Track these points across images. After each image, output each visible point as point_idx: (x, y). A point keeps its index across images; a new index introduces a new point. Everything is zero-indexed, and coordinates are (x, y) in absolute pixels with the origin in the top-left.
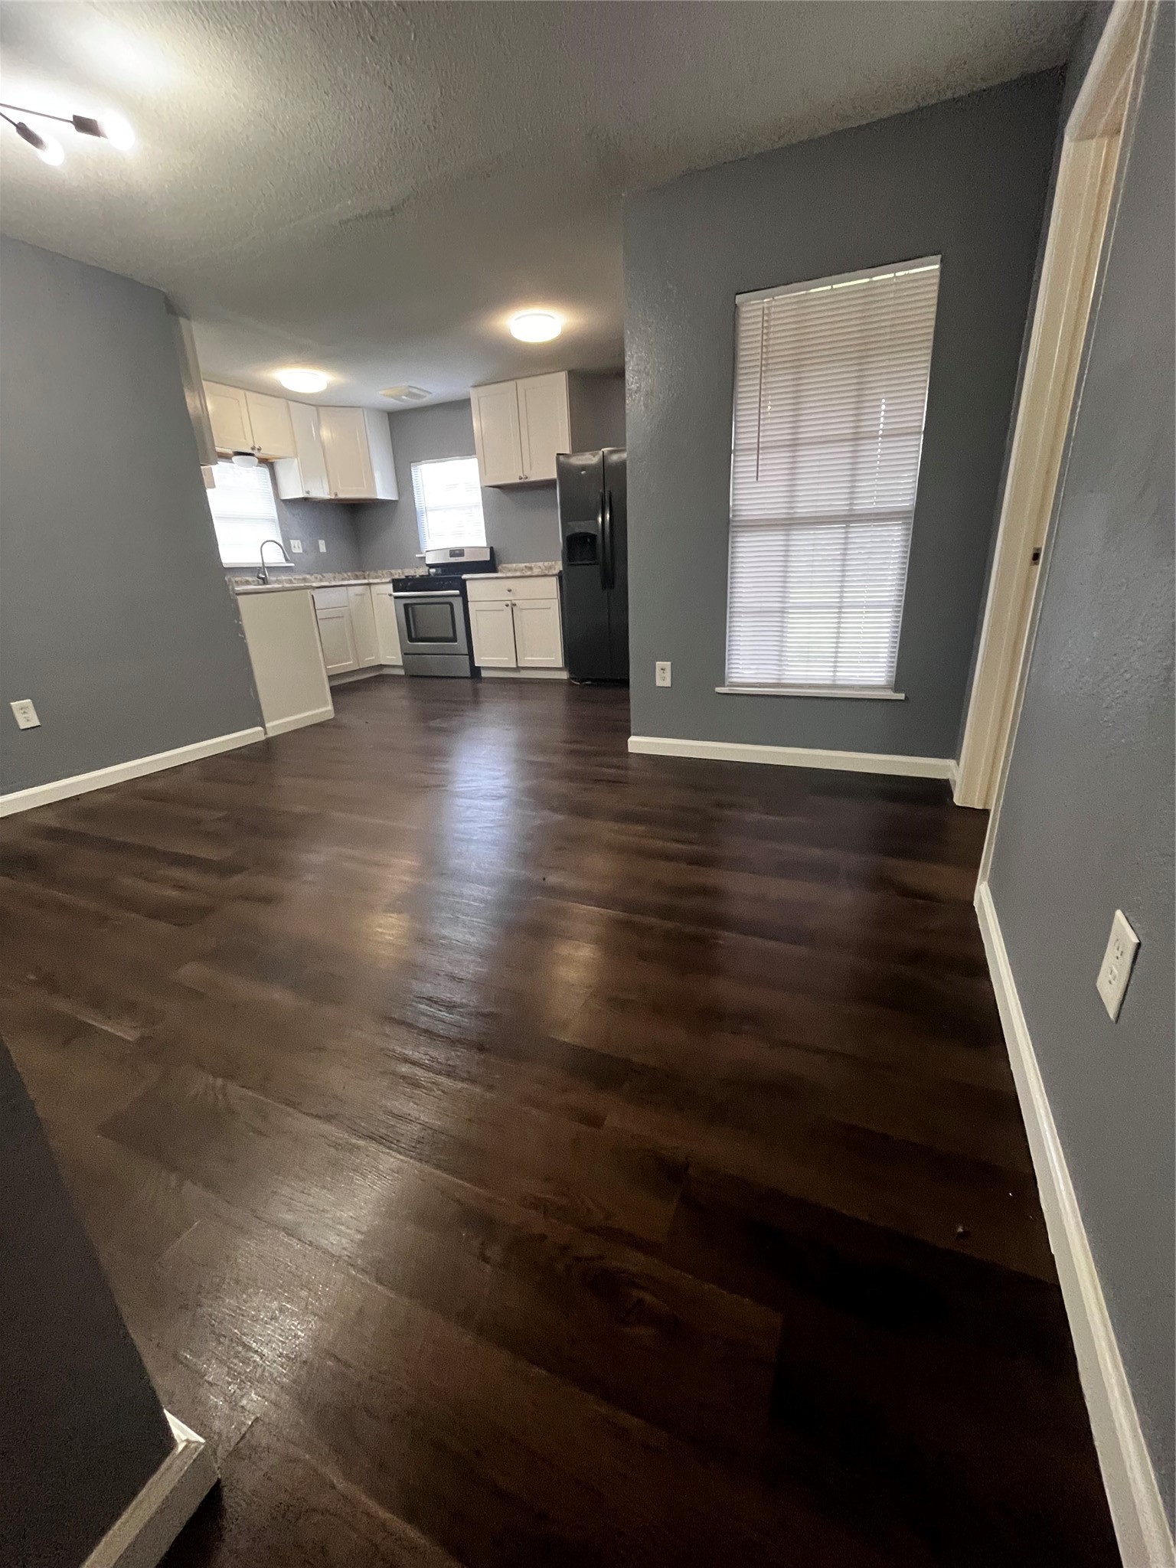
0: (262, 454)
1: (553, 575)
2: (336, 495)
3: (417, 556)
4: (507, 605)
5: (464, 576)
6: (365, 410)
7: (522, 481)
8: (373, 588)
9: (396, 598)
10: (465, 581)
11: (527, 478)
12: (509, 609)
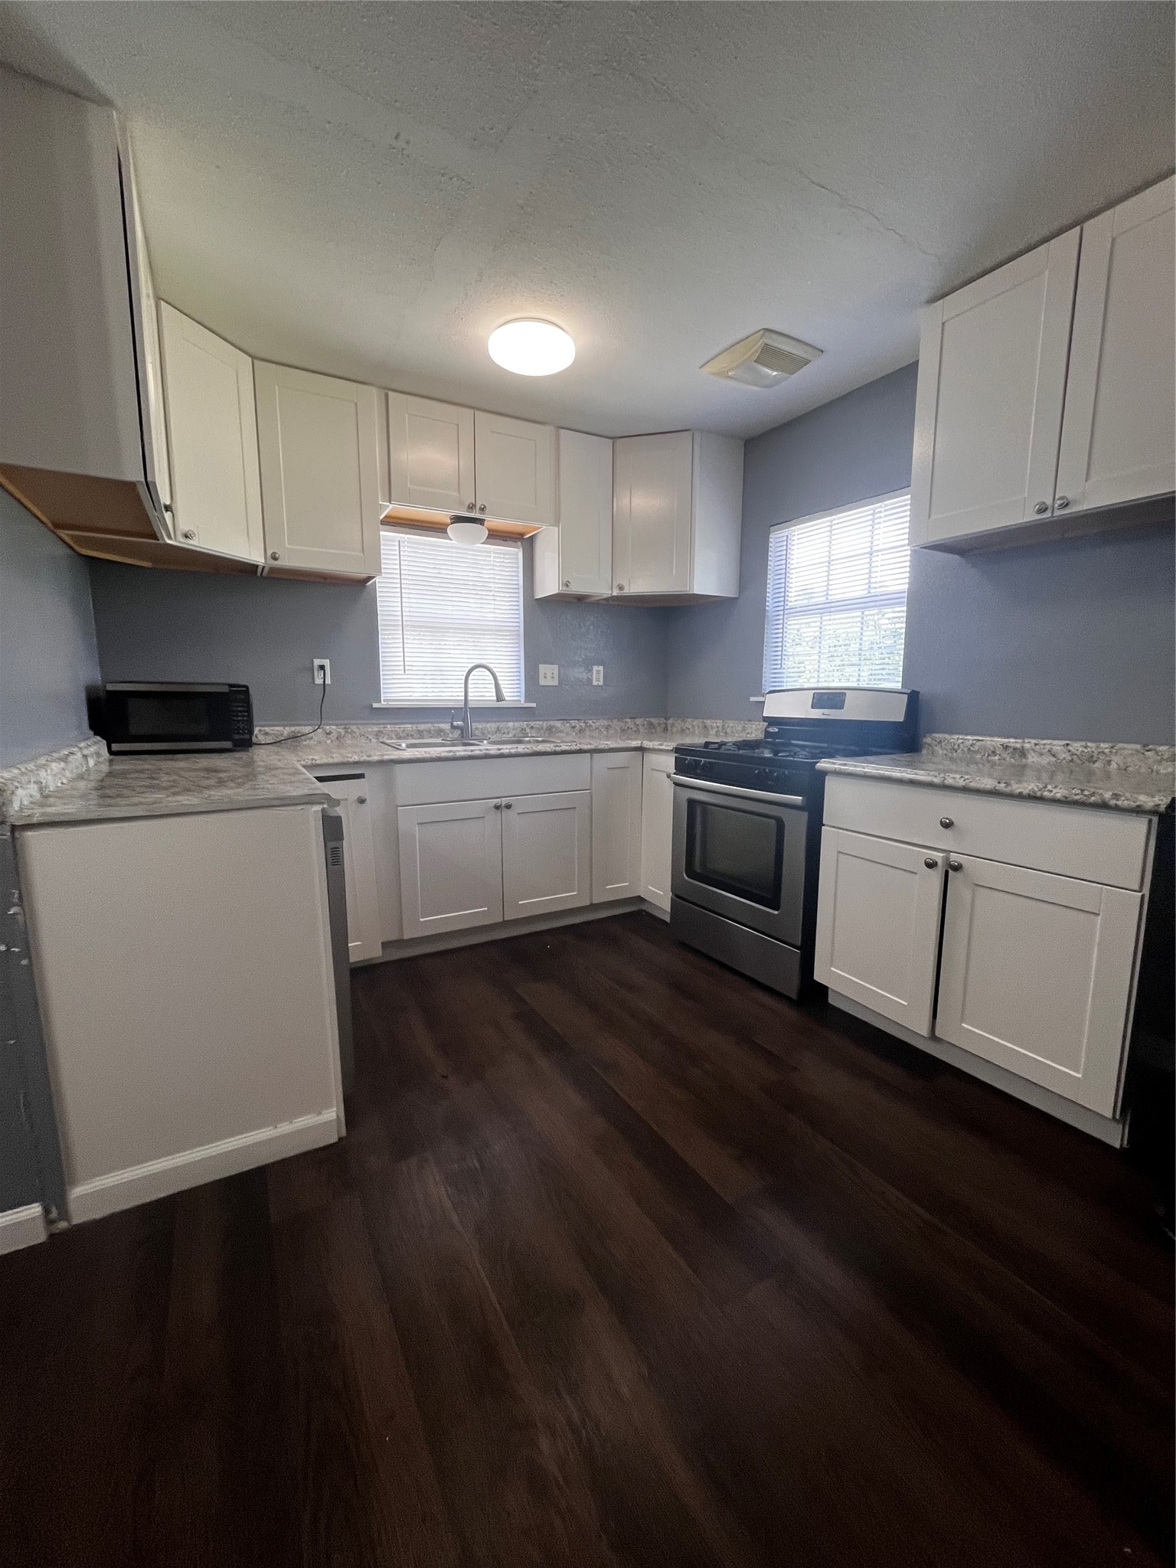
0: (494, 521)
1: (1138, 811)
2: (621, 588)
3: (752, 699)
4: (931, 865)
5: (824, 764)
6: (697, 437)
7: (1047, 515)
8: (649, 757)
9: (676, 784)
10: (823, 774)
11: (1066, 505)
12: (935, 878)
